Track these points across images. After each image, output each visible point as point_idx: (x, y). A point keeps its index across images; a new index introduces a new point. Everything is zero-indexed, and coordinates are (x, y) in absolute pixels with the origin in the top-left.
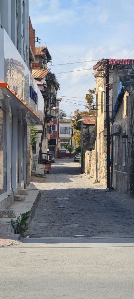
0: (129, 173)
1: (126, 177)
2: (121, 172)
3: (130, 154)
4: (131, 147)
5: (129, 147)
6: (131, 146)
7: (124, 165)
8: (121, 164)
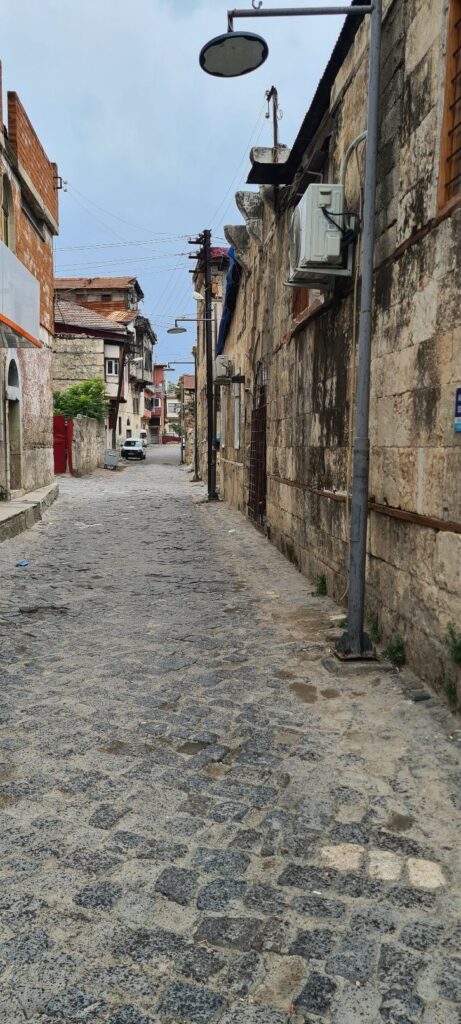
0: (248, 463)
1: (242, 473)
2: (231, 462)
3: (250, 420)
4: (251, 402)
5: (248, 402)
6: (251, 397)
7: (237, 447)
8: (232, 445)
